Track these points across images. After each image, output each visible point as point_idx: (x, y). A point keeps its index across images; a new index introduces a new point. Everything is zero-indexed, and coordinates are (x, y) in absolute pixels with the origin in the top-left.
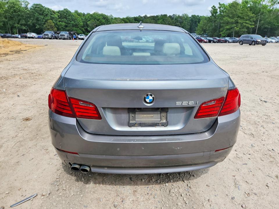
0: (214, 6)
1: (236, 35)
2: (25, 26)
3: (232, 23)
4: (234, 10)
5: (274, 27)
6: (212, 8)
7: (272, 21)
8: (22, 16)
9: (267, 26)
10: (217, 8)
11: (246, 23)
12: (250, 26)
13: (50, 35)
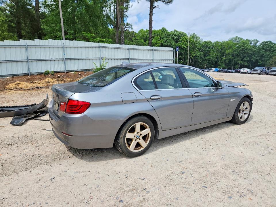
2: (247, 62)
8: (248, 53)
13: (259, 71)
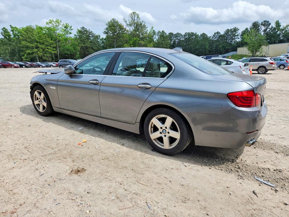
0: (4, 28)
1: (41, 60)
3: (32, 48)
4: (31, 35)
5: (73, 53)
6: (2, 29)
7: (70, 48)
9: (67, 52)
10: (9, 31)
11: (48, 48)
12: (53, 52)
